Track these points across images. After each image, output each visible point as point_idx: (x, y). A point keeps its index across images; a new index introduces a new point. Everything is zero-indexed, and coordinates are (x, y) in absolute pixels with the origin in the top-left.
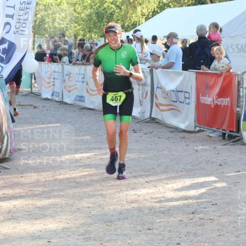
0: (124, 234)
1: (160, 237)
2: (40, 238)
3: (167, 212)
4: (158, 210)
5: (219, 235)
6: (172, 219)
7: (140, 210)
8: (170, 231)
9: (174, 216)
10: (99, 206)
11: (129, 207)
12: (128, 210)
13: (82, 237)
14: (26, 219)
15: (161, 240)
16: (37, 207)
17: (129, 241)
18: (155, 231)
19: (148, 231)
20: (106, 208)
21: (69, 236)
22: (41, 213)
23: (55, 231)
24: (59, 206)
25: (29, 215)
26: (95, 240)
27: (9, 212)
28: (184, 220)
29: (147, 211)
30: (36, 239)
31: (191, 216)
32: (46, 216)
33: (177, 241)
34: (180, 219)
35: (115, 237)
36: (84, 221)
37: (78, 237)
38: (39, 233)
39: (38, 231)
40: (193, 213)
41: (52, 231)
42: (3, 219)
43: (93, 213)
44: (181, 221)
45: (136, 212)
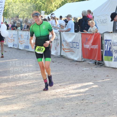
0: (51, 111)
1: (68, 112)
2: (10, 114)
3: (70, 100)
4: (66, 99)
5: (96, 110)
6: (73, 103)
7: (57, 99)
8: (72, 109)
9: (74, 101)
10: (38, 98)
11: (52, 98)
12: (52, 99)
13: (30, 113)
14: (3, 105)
15: (68, 113)
17: (53, 114)
18: (65, 109)
19: (62, 109)
20: (41, 99)
21: (24, 112)
22: (10, 102)
23: (17, 110)
25: (5, 103)
26: (37, 114)
28: (78, 103)
29: (61, 100)
30: (8, 114)
31: (82, 101)
32: (13, 103)
33: (76, 113)
34: (77, 103)
35: (46, 112)
36: (31, 105)
37: (29, 113)
38: (10, 112)
39: (9, 110)
40: (83, 100)
43: (35, 101)
44: (77, 104)
45: (56, 100)
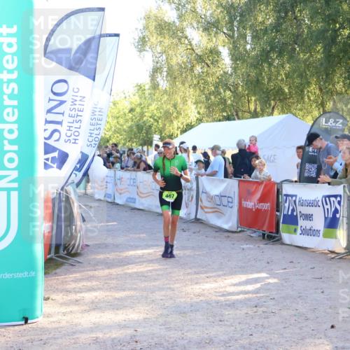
0: (200, 325)
1: (233, 328)
2: (126, 327)
3: (232, 305)
4: (224, 303)
5: (285, 328)
6: (238, 312)
7: (208, 303)
8: (240, 323)
9: (240, 308)
10: (171, 299)
11: (198, 300)
12: (197, 303)
13: (163, 327)
14: (109, 309)
15: (235, 331)
16: (116, 299)
17: (206, 332)
18: (226, 323)
19: (220, 323)
20: (178, 300)
21: (151, 326)
22: (120, 303)
23: (138, 321)
24: (135, 298)
25: (111, 305)
27: (93, 302)
28: (249, 312)
29: (215, 304)
30: (123, 328)
31: (255, 309)
32: (126, 307)
33: (250, 332)
34: (246, 311)
35: (192, 328)
37: (160, 327)
38: (124, 323)
39: (122, 320)
40: (256, 307)
41: (135, 321)
42: (88, 308)
43: (167, 304)
44: (247, 313)
45: (205, 305)
